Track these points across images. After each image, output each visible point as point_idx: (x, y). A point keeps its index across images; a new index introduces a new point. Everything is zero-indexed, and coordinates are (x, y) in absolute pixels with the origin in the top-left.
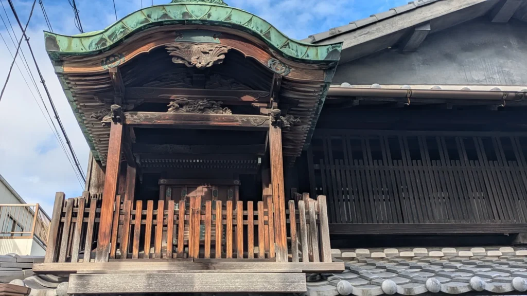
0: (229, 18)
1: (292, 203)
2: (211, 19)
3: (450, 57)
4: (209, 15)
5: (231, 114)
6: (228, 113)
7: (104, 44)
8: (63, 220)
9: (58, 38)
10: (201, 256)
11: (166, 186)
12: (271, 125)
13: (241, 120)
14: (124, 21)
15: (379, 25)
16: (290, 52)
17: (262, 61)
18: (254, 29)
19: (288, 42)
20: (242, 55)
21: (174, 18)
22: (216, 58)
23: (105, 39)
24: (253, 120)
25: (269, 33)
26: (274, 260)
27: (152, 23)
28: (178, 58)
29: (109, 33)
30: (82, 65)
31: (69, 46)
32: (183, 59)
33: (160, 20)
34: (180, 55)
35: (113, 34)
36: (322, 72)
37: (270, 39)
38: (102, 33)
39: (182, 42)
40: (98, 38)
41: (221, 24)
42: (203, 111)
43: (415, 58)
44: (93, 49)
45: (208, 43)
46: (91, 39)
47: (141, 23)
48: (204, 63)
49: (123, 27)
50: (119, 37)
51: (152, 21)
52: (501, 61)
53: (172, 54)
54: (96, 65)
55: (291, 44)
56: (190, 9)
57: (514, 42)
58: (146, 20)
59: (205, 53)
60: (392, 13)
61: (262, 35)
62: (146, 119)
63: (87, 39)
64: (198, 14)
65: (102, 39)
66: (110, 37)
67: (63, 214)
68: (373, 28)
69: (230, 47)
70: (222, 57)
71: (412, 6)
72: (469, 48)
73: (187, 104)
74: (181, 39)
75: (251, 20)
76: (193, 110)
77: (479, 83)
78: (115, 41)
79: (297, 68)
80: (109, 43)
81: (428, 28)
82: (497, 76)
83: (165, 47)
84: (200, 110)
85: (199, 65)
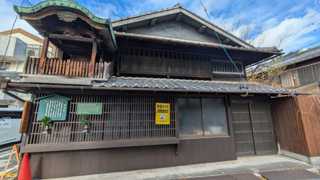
0: (76, 7)
1: (97, 63)
2: (70, 7)
3: (163, 29)
4: (69, 5)
5: (82, 37)
6: (81, 37)
7: (34, 11)
8: (28, 63)
9: (18, 7)
10: (69, 75)
11: (72, 57)
12: (94, 42)
13: (85, 39)
14: (41, 4)
15: (141, 17)
16: (94, 20)
17: (87, 22)
18: (84, 12)
19: (94, 17)
20: (82, 20)
21: (57, 5)
22: (73, 20)
23: (34, 9)
24: (88, 40)
25: (88, 13)
26: (89, 77)
27: (50, 6)
28: (61, 18)
29: (36, 7)
30: (29, 17)
31: (22, 10)
32: (62, 19)
33: (53, 5)
34: (61, 17)
35: (37, 8)
36: (105, 27)
37: (88, 15)
38: (33, 7)
39: (62, 13)
40: (32, 8)
41: (74, 9)
42: (74, 35)
43: (154, 29)
44: (30, 12)
45: (71, 15)
46: (29, 9)
47: (47, 5)
48: (69, 21)
49: (40, 6)
50: (39, 9)
51: (50, 5)
52: (176, 32)
53: (58, 17)
54: (33, 17)
55: (95, 18)
56: (63, 2)
57: (180, 27)
58: (48, 4)
59: (69, 17)
60: (145, 14)
61: (86, 14)
62: (55, 36)
63: (28, 9)
64: (66, 4)
65: (33, 9)
66: (36, 9)
67: (28, 61)
68: (140, 18)
69: (78, 17)
70: (75, 19)
71: (152, 13)
72: (168, 27)
73: (69, 33)
74: (62, 12)
75: (83, 9)
76: (71, 35)
77: (168, 37)
78: (38, 10)
79: (98, 25)
80: (36, 11)
81: (155, 20)
82: (173, 36)
83: (56, 14)
84: (72, 35)
85: (67, 21)
